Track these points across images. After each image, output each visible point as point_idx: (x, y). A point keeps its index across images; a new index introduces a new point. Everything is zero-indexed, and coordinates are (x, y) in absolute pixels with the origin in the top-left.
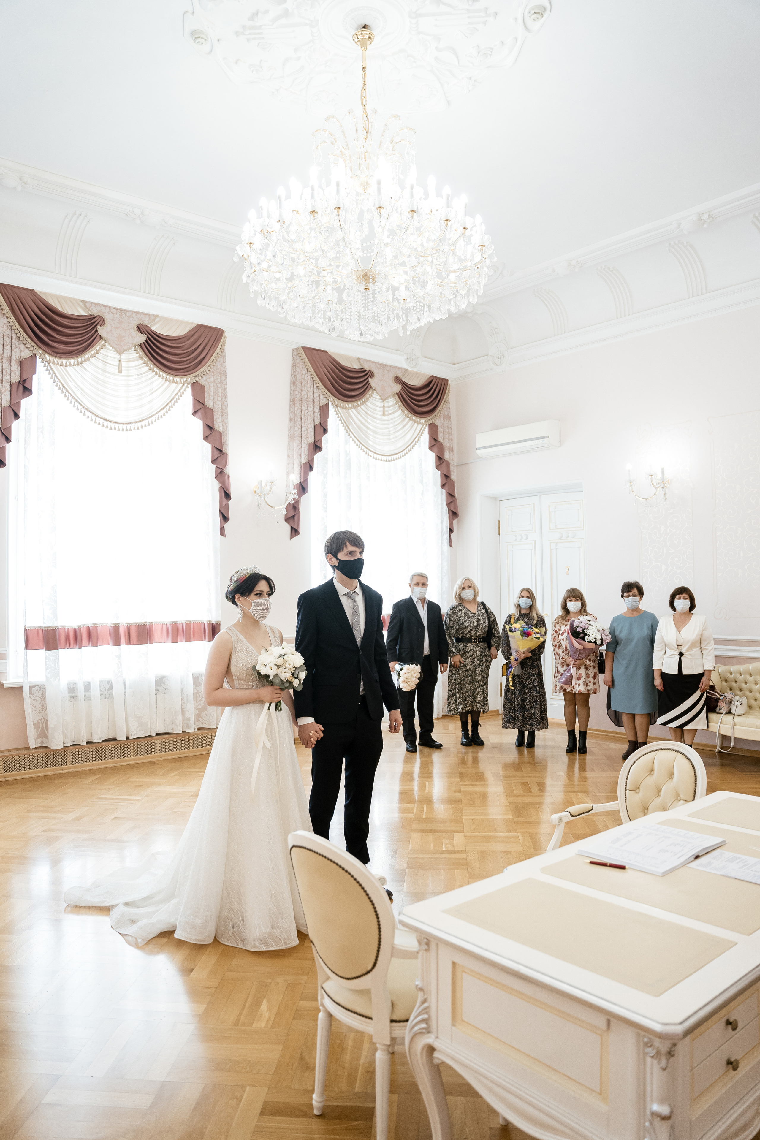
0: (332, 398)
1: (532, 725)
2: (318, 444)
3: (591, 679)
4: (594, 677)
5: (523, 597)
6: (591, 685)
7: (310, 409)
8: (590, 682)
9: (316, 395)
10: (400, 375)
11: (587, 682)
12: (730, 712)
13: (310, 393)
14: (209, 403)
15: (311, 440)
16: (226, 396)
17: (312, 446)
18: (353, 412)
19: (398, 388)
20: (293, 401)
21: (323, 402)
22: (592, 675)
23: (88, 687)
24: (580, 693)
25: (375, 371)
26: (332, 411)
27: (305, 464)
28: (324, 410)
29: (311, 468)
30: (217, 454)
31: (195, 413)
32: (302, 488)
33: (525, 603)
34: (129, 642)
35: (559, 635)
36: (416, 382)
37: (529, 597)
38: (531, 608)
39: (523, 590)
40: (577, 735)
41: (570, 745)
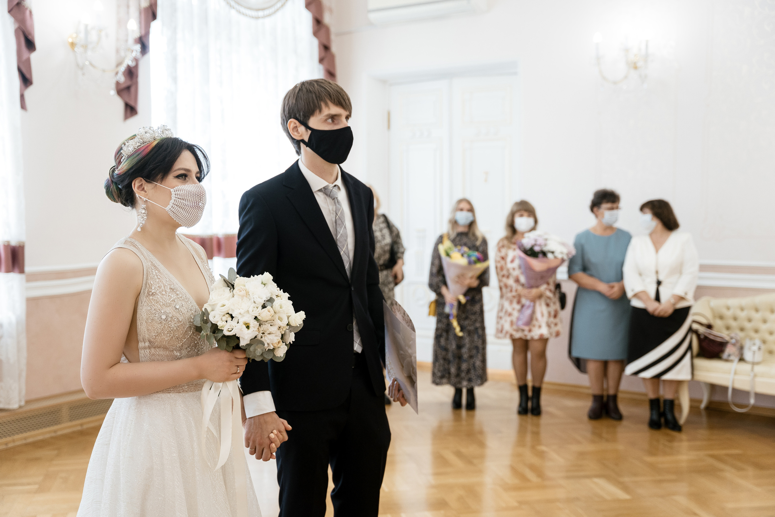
3: (552, 318)
4: (555, 316)
5: (462, 210)
6: (553, 326)
8: (552, 322)
11: (549, 322)
12: (742, 359)
22: (553, 313)
24: (541, 338)
27: (146, 10)
29: (154, 16)
32: (143, 44)
33: (464, 217)
37: (471, 210)
38: (472, 224)
39: (460, 201)
40: (530, 393)
41: (524, 405)
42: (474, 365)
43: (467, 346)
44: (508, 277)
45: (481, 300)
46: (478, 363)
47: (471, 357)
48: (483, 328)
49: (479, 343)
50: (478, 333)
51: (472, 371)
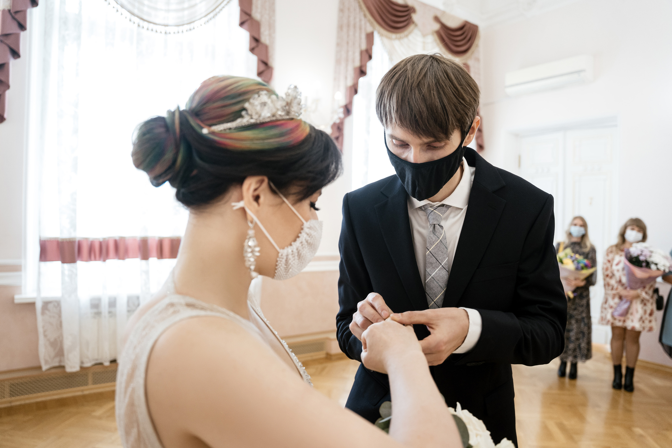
0: (377, 27)
1: (575, 357)
2: (363, 69)
3: (647, 316)
4: (651, 314)
5: (575, 225)
6: (647, 322)
7: (357, 34)
8: (646, 319)
9: (363, 22)
10: (439, 15)
11: (644, 318)
13: (358, 20)
14: (256, 15)
15: (357, 64)
16: (274, 11)
17: (358, 71)
18: (396, 43)
19: (437, 26)
20: (340, 27)
21: (369, 29)
22: (648, 312)
23: (113, 303)
24: (633, 330)
25: (417, 7)
26: (377, 39)
27: (351, 87)
28: (370, 38)
29: (356, 92)
30: (263, 67)
31: (242, 24)
32: (348, 110)
33: (577, 231)
34: (161, 255)
35: (611, 266)
36: (453, 24)
37: (584, 225)
38: (584, 237)
39: (575, 218)
40: (624, 371)
41: (618, 381)
42: (579, 346)
43: (575, 331)
44: (611, 278)
45: (588, 296)
46: (583, 345)
47: (578, 339)
48: (589, 317)
49: (585, 329)
50: (584, 322)
51: (578, 350)
